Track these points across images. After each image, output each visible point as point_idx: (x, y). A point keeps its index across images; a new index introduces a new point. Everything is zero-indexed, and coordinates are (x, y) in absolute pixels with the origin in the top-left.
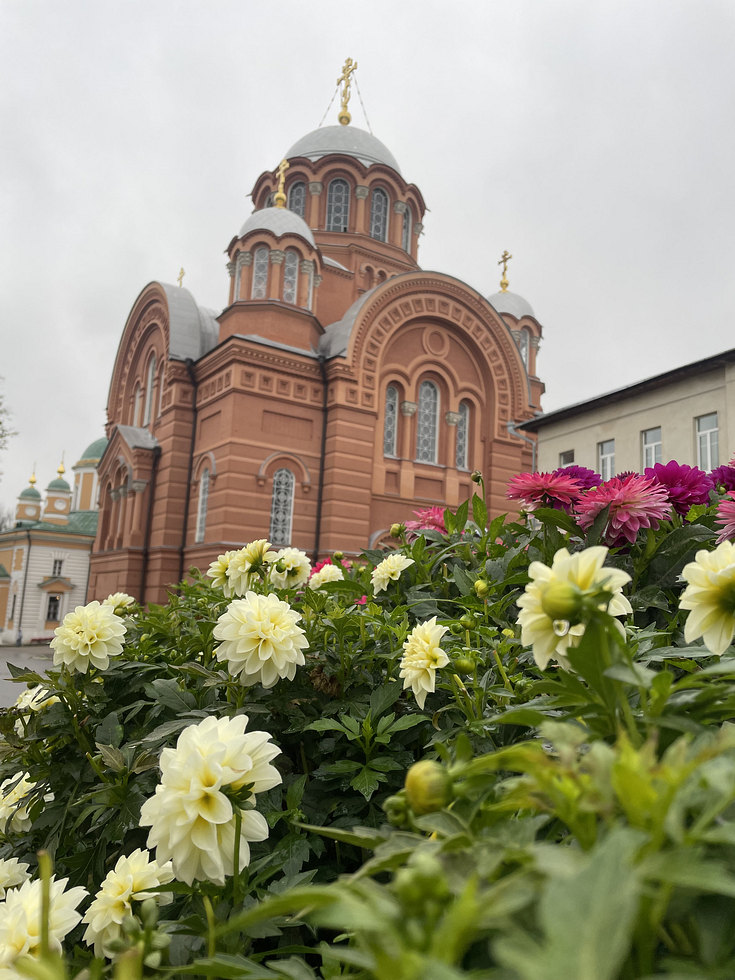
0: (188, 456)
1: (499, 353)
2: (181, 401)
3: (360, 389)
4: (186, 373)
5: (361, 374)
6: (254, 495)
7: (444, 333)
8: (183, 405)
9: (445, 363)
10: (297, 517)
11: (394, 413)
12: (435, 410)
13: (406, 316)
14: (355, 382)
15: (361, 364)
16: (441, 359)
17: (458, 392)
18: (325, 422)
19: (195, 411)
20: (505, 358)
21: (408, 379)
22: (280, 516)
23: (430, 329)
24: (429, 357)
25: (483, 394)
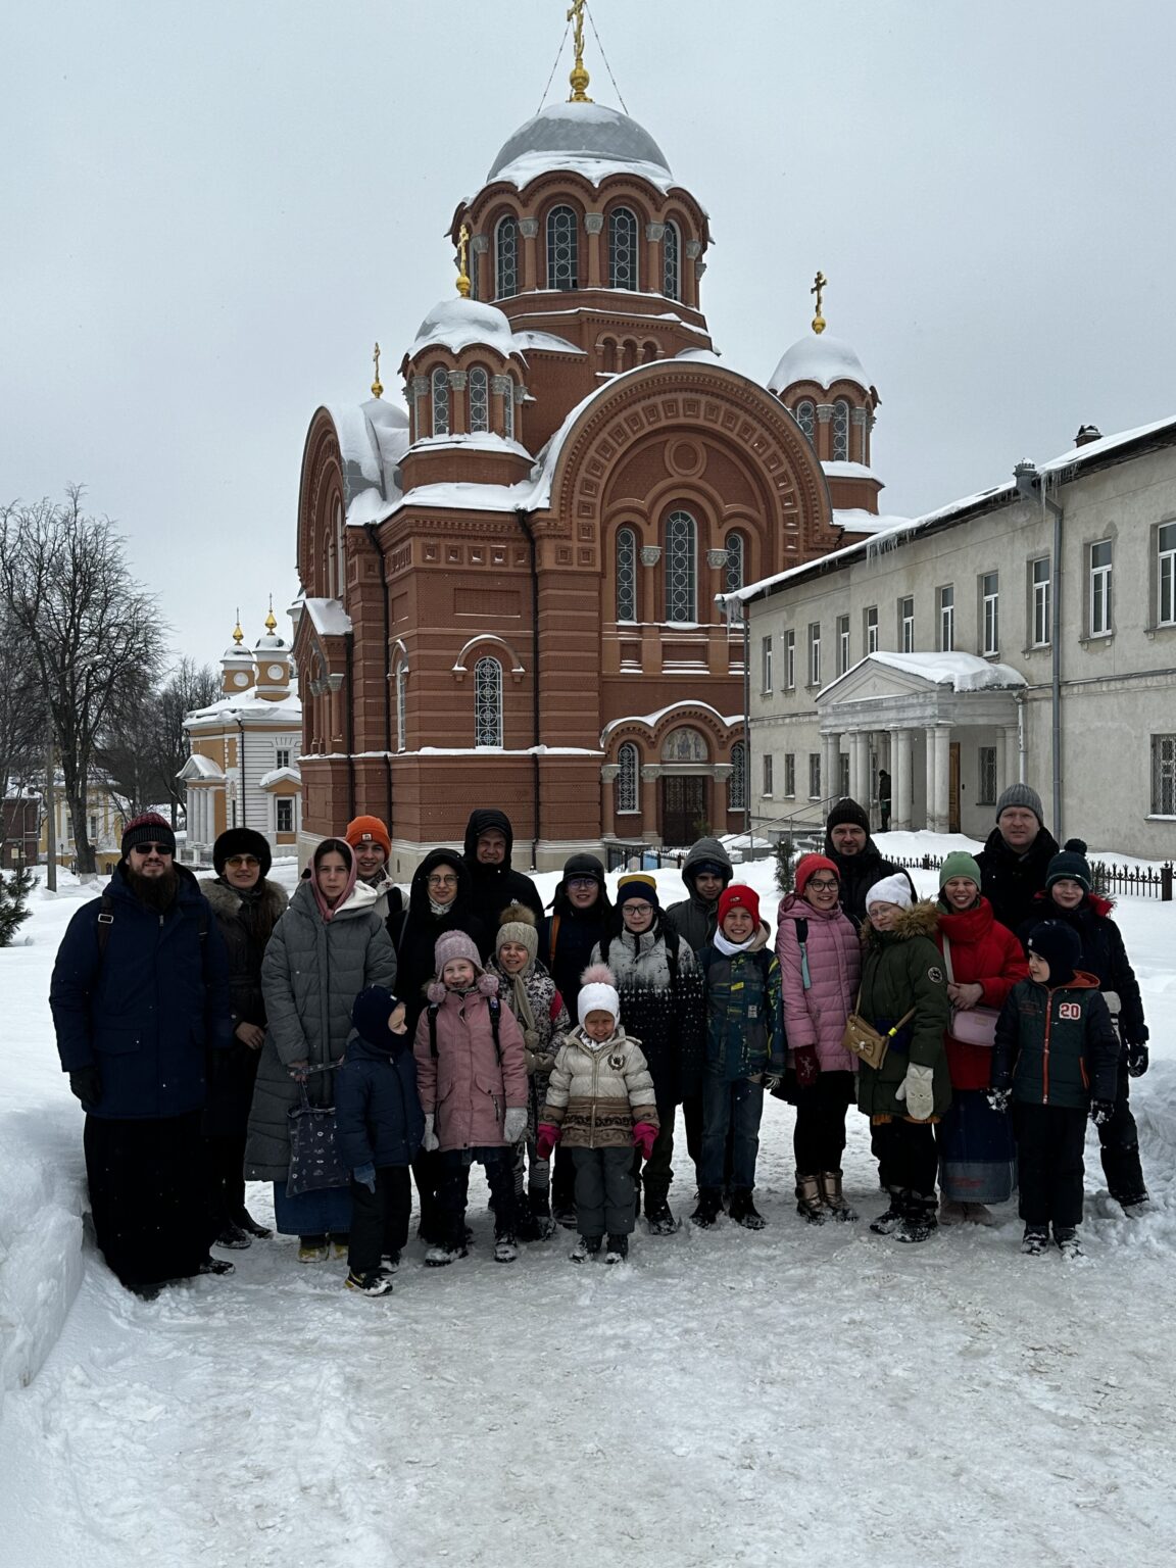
0: (383, 643)
1: (783, 457)
2: (366, 577)
3: (575, 545)
4: (368, 541)
5: (574, 525)
6: (453, 693)
7: (697, 442)
8: (369, 581)
9: (702, 483)
10: (507, 714)
11: (631, 564)
12: (691, 550)
13: (634, 433)
14: (568, 537)
15: (574, 512)
16: (695, 480)
17: (722, 521)
18: (536, 592)
19: (385, 587)
20: (791, 462)
21: (646, 517)
22: (488, 715)
23: (674, 441)
24: (676, 479)
25: (761, 518)
